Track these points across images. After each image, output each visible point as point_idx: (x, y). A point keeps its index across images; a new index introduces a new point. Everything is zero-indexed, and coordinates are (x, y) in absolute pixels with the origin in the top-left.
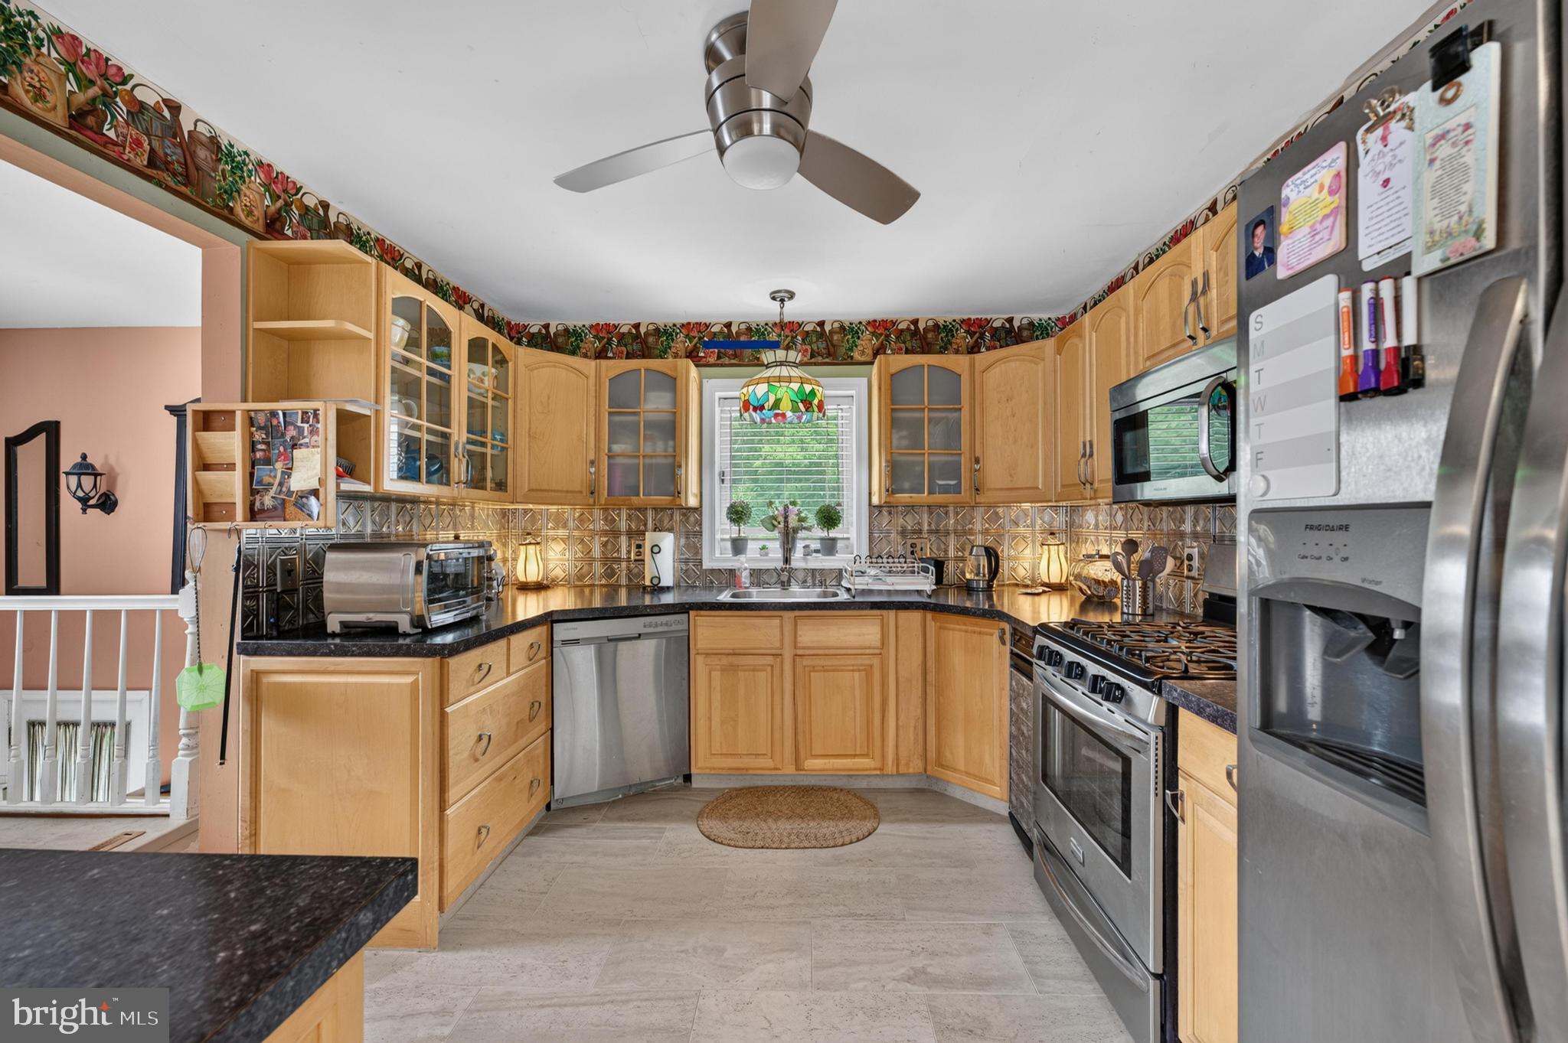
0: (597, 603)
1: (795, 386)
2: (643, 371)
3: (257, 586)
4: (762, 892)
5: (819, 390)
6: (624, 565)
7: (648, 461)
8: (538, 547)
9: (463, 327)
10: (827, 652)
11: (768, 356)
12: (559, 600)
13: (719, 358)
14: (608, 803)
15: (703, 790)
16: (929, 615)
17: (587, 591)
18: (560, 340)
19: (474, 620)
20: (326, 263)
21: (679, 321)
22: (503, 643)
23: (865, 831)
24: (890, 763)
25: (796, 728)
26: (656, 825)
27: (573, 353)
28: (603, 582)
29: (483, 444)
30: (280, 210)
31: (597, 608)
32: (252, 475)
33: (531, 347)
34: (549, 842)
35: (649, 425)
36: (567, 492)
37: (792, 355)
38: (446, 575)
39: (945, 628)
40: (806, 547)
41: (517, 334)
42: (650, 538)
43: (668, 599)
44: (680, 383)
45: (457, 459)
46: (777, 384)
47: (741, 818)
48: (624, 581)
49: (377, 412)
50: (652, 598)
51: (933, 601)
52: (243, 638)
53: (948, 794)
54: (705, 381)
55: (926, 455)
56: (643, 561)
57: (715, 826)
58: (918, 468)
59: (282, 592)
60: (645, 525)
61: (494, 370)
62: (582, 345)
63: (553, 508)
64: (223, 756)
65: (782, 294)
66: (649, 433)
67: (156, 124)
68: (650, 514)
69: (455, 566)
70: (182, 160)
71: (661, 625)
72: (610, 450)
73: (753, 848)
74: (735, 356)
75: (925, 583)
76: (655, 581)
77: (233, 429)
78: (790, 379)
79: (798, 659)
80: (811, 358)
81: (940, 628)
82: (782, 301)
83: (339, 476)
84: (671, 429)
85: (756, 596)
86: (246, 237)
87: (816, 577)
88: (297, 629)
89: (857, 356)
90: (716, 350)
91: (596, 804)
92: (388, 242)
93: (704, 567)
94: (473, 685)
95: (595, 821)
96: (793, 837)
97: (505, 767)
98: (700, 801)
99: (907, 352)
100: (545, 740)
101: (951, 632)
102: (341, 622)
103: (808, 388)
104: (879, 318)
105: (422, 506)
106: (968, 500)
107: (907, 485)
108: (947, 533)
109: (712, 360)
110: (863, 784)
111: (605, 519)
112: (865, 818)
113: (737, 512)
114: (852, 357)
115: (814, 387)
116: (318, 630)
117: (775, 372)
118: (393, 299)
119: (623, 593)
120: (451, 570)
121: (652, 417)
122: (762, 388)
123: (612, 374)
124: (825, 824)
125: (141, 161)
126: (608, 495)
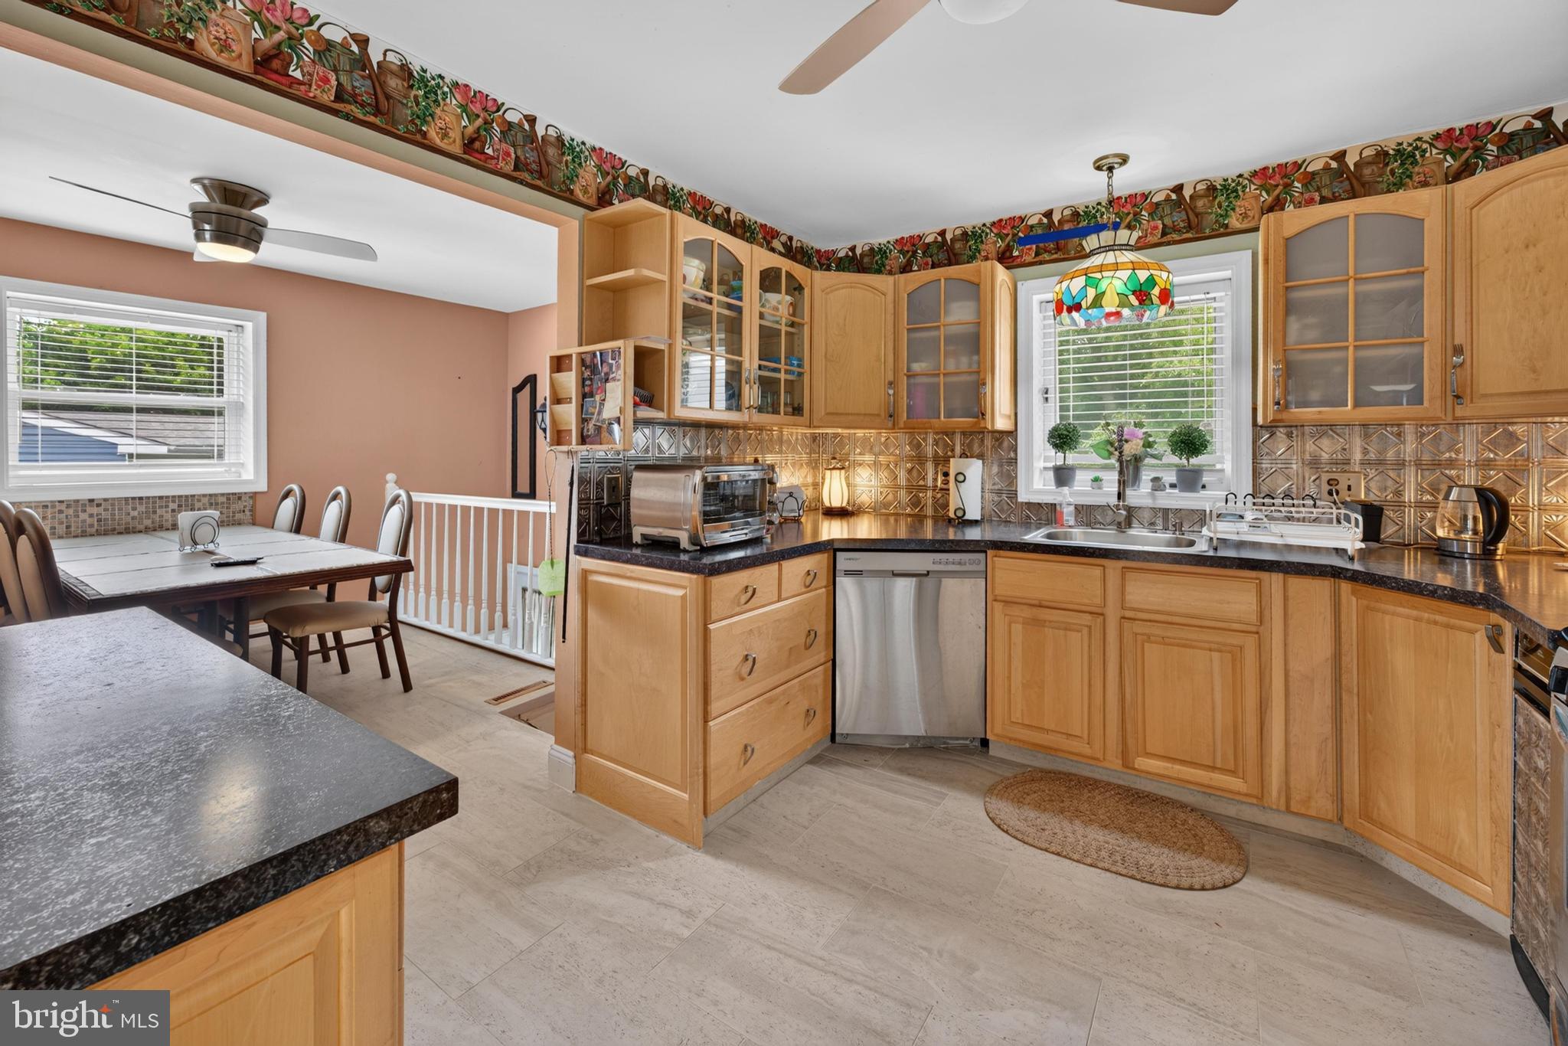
0: (902, 533)
1: (1125, 274)
2: (943, 281)
3: (589, 499)
4: (1044, 911)
5: (1162, 277)
6: (930, 494)
7: (950, 379)
8: (843, 471)
9: (755, 259)
10: (1170, 619)
11: (1091, 242)
12: (865, 529)
13: (1037, 254)
14: (893, 749)
15: (1003, 761)
16: (1345, 587)
17: (892, 519)
18: (866, 260)
19: (756, 541)
20: (636, 222)
21: (988, 221)
22: (774, 567)
23: (1218, 879)
24: (1274, 793)
25: (1123, 713)
26: (937, 788)
27: (879, 272)
28: (908, 510)
29: (775, 370)
30: (609, 184)
31: (903, 540)
32: (582, 405)
33: (839, 271)
34: (825, 776)
35: (949, 340)
36: (865, 415)
37: (1123, 235)
38: (735, 497)
39: (1373, 609)
40: (1156, 480)
41: (824, 261)
42: (955, 465)
43: (973, 534)
44: (986, 287)
45: (748, 386)
46: (1098, 275)
47: (1038, 806)
48: (929, 511)
49: (670, 345)
50: (955, 533)
51: (1357, 566)
52: (578, 542)
53: (1384, 864)
54: (1019, 284)
55: (1351, 349)
56: (948, 490)
57: (1006, 810)
58: (1338, 369)
59: (608, 505)
60: (953, 450)
61: (788, 298)
62: (887, 262)
63: (860, 433)
64: (564, 637)
65: (1110, 160)
66: (951, 348)
67: (520, 136)
68: (958, 439)
69: (744, 488)
70: (537, 160)
71: (953, 563)
72: (909, 370)
73: (1046, 850)
74: (1058, 249)
75: (1349, 538)
76: (960, 514)
77: (571, 370)
78: (1116, 267)
79: (1127, 624)
80: (1162, 237)
81: (1368, 608)
82: (1111, 169)
83: (636, 405)
84: (976, 342)
85: (1079, 537)
86: (582, 211)
87: (1167, 518)
88: (619, 538)
89: (1234, 222)
90: (1034, 246)
91: (881, 748)
92: (699, 194)
93: (1020, 500)
94: (739, 606)
95: (875, 766)
96: (1103, 853)
97: (774, 692)
98: (995, 774)
99: (1324, 200)
100: (825, 671)
101: (1387, 618)
102: (642, 534)
103: (1143, 275)
104: (1272, 162)
105: (730, 432)
106: (1439, 414)
107: (1315, 395)
108: (1401, 464)
109: (1028, 259)
110: (1231, 810)
111: (910, 444)
112: (1221, 860)
113: (1060, 436)
114: (1226, 226)
115: (1152, 272)
116: (627, 541)
117: (1097, 260)
118: (685, 243)
119: (929, 523)
120: (740, 492)
121: (954, 330)
122: (1079, 283)
123: (910, 289)
124: (1155, 850)
125: (508, 168)
126: (908, 418)
